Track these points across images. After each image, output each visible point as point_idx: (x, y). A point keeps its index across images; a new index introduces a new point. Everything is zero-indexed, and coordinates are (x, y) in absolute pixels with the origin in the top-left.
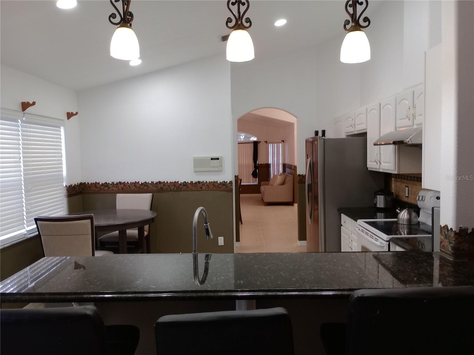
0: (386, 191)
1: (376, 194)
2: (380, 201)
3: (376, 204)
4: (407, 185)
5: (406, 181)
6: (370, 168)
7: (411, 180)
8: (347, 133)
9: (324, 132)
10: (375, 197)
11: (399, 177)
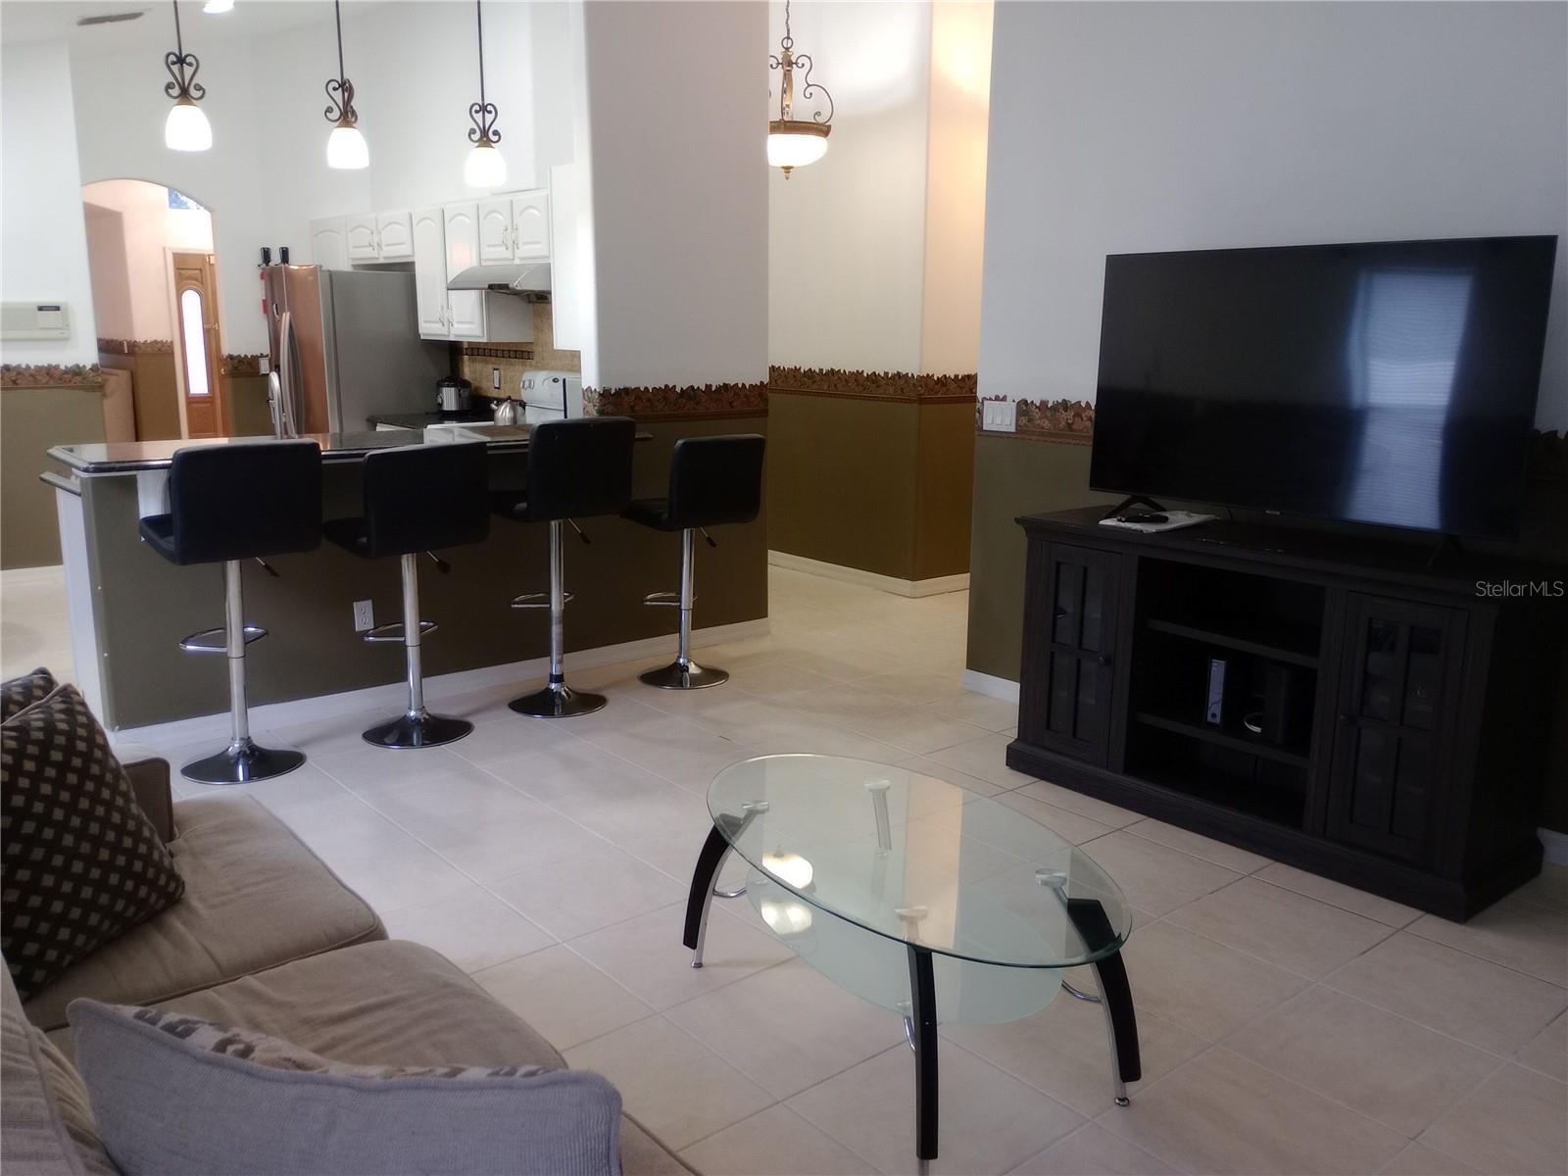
0: (455, 379)
1: (440, 385)
2: (449, 398)
3: (441, 405)
4: (496, 367)
5: (493, 359)
6: (424, 335)
7: (503, 357)
8: (353, 259)
9: (285, 254)
10: (438, 392)
11: (479, 351)
